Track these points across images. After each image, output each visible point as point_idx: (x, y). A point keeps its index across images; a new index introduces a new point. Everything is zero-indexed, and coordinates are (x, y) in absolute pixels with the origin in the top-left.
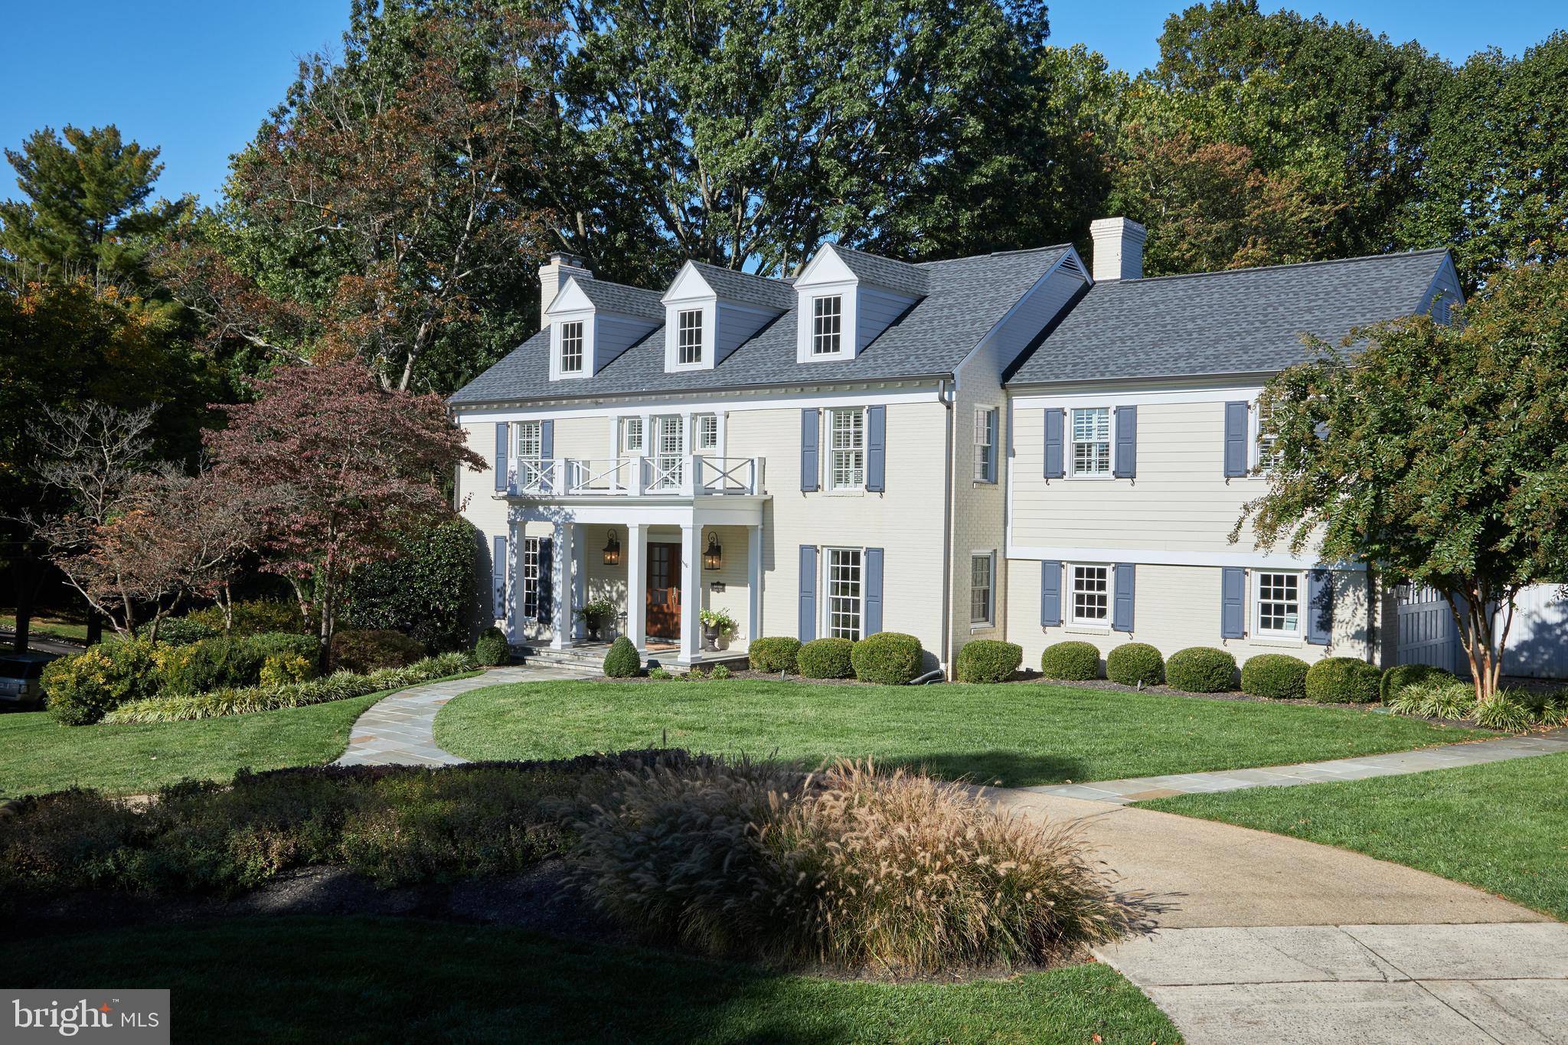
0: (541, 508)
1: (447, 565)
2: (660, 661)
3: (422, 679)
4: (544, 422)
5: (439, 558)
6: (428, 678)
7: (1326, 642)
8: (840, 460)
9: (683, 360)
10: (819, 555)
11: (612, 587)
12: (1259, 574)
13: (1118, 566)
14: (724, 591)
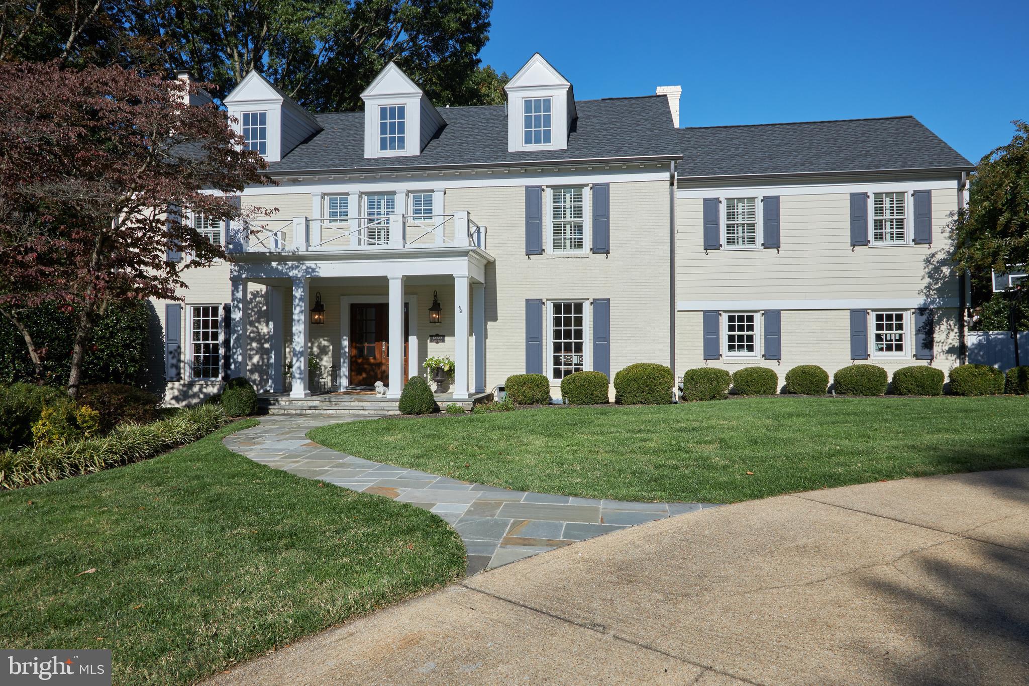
7: (930, 358)
9: (384, 147)
10: (544, 307)
12: (875, 313)
13: (766, 313)
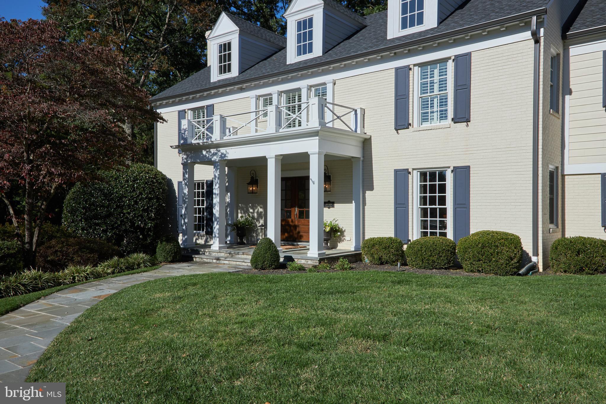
0: (204, 152)
1: (146, 198)
2: (294, 256)
3: (108, 274)
4: (208, 106)
5: (141, 194)
6: (113, 273)
8: (425, 104)
9: (299, 54)
10: (410, 176)
11: (254, 210)
14: (333, 207)
